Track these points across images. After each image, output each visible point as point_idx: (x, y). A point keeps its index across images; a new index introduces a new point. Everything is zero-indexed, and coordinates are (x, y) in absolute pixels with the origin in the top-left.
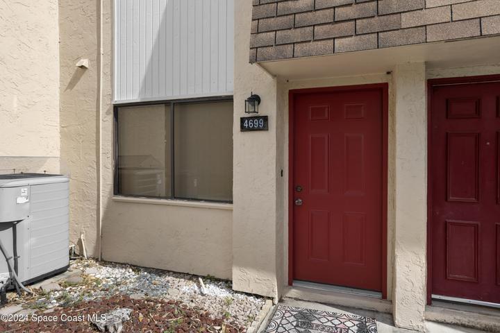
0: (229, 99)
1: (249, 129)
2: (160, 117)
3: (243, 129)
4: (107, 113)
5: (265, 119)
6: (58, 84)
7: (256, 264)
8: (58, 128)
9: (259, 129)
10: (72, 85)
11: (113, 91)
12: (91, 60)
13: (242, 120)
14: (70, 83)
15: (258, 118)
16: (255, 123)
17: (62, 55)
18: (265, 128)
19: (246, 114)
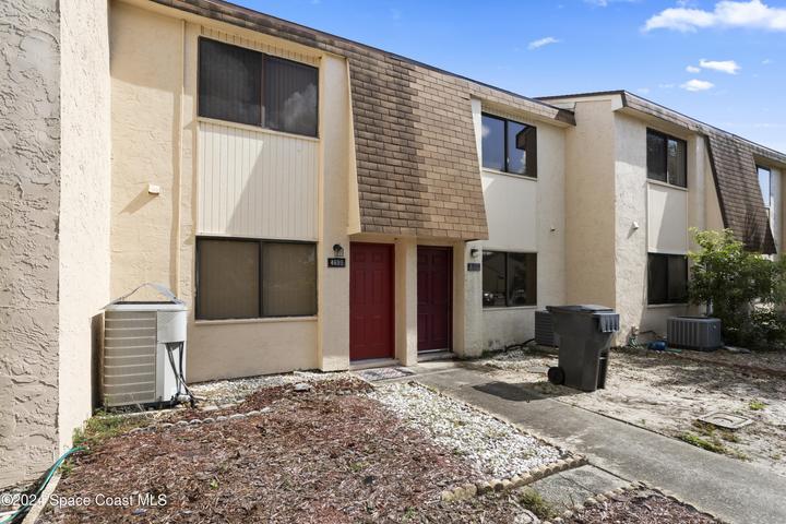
1: (334, 266)
3: (330, 265)
5: (344, 260)
7: (338, 353)
8: (110, 253)
9: (340, 266)
11: (195, 224)
12: (163, 188)
13: (329, 260)
15: (340, 259)
18: (344, 266)
19: (333, 256)
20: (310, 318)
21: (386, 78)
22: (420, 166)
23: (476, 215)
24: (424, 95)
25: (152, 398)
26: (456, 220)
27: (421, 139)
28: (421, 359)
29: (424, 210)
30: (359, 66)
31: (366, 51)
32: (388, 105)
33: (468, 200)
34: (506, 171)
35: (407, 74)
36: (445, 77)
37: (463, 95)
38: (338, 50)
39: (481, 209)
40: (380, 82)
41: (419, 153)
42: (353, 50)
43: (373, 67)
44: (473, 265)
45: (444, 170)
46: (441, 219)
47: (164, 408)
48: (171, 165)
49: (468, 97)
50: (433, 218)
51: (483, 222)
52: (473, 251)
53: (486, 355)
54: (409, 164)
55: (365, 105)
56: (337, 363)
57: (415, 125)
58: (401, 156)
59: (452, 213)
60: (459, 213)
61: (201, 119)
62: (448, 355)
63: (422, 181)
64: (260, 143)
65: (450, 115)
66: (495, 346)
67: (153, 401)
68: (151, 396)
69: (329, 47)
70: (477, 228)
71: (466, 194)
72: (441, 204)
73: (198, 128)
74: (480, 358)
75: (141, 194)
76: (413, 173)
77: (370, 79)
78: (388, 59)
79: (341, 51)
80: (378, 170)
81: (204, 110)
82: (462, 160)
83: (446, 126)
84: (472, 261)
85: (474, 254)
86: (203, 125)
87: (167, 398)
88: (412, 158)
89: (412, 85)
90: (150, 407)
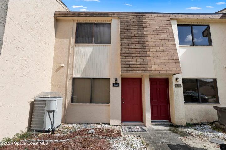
0: (109, 79)
1: (115, 86)
2: (88, 83)
3: (113, 86)
4: (70, 80)
5: (119, 84)
6: (52, 70)
8: (51, 83)
9: (117, 86)
10: (57, 71)
11: (73, 74)
12: (65, 65)
13: (113, 84)
14: (56, 70)
16: (116, 85)
17: (54, 62)
18: (119, 86)
19: (114, 83)
20: (107, 104)
21: (133, 20)
22: (147, 48)
23: (174, 64)
24: (149, 23)
25: (42, 128)
26: (164, 66)
27: (148, 38)
28: (153, 124)
29: (148, 63)
30: (123, 19)
31: (126, 14)
32: (134, 29)
33: (170, 58)
34: (193, 45)
35: (142, 17)
36: (158, 15)
37: (167, 19)
38: (116, 16)
39: (177, 61)
40: (131, 22)
41: (146, 43)
42: (121, 15)
43: (128, 18)
44: (177, 85)
45: (158, 48)
46: (157, 66)
47: (45, 132)
48: (67, 58)
49: (170, 19)
50: (153, 66)
51: (179, 66)
52: (177, 79)
53: (188, 125)
54: (142, 47)
55: (125, 30)
56: (116, 122)
57: (145, 33)
58: (138, 45)
59: (162, 64)
60: (166, 63)
61: (76, 44)
62: (168, 123)
63: (148, 53)
64: (92, 48)
65: (161, 27)
66: (194, 122)
67: (42, 129)
68: (42, 127)
69: (113, 16)
70: (175, 69)
71: (170, 56)
72: (157, 61)
73: (75, 47)
74: (185, 127)
75: (60, 67)
76: (144, 50)
77: (127, 22)
78: (134, 14)
79: (117, 16)
80: (129, 51)
81: (77, 42)
82: (167, 43)
83: (159, 31)
84: (177, 83)
85: (177, 80)
86: (76, 46)
87: (47, 129)
88: (143, 45)
89: (144, 20)
90: (41, 131)
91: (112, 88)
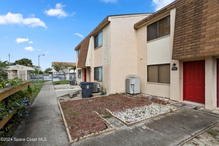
0: (169, 64)
2: (156, 69)
3: (172, 70)
4: (146, 67)
5: (177, 68)
8: (137, 70)
9: (175, 70)
13: (172, 68)
14: (139, 62)
15: (175, 68)
18: (177, 70)
32: (190, 11)
38: (173, 6)
41: (204, 22)
42: (178, 2)
57: (204, 10)
61: (148, 42)
90: (129, 94)
91: (172, 72)
